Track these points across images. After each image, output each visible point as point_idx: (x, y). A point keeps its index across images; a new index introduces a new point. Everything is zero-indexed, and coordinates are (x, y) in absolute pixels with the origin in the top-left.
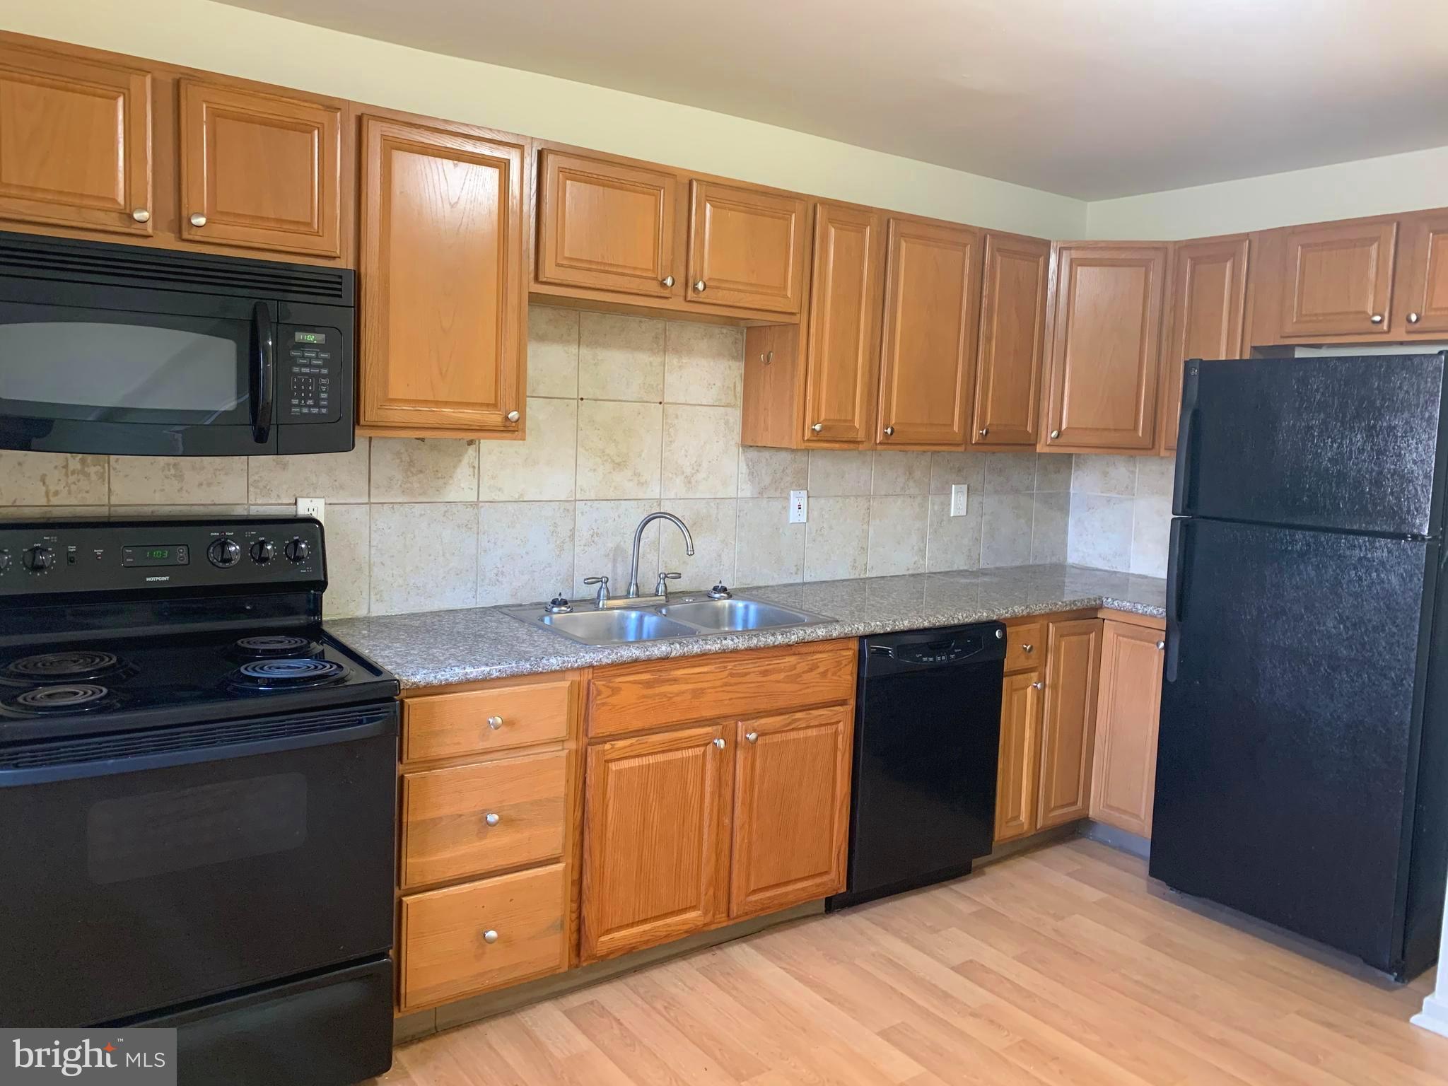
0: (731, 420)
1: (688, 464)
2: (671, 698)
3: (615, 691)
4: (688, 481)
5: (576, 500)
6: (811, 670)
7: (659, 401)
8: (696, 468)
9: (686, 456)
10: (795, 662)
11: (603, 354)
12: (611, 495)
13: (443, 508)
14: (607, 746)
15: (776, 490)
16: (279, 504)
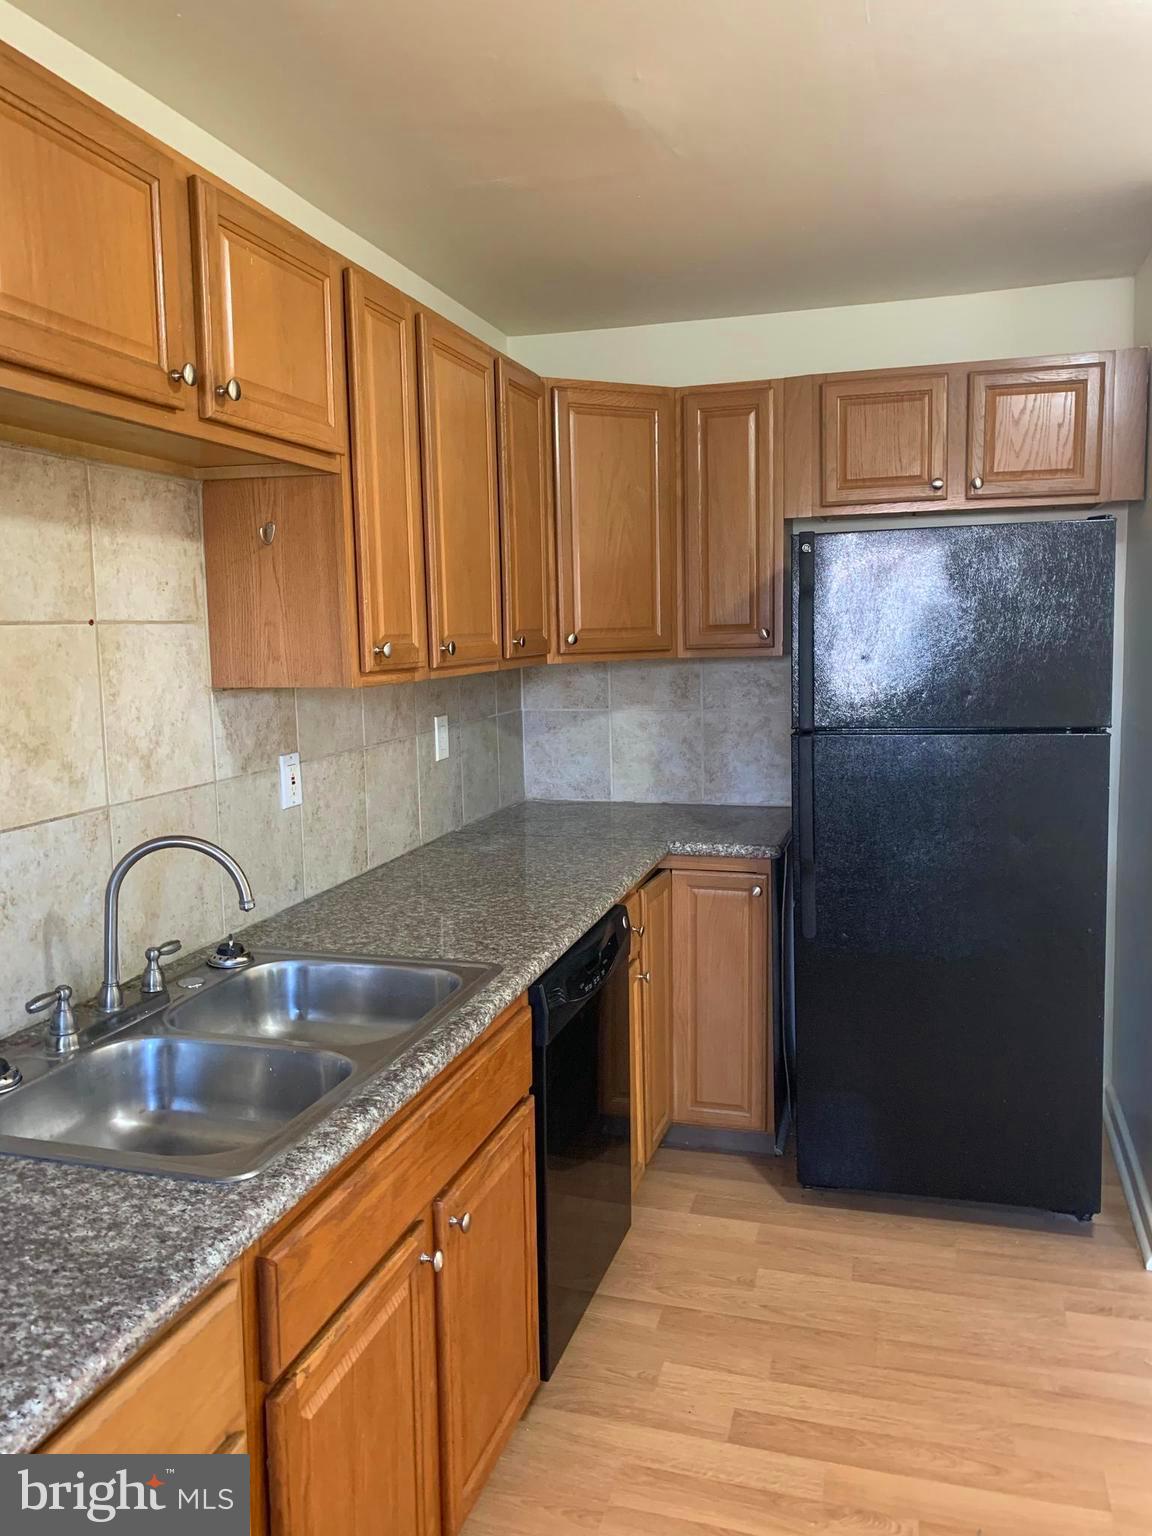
0: (195, 647)
1: (143, 734)
3: (303, 1257)
4: (146, 764)
6: (501, 1065)
7: (89, 619)
8: (154, 738)
9: (139, 719)
10: (487, 1060)
12: (29, 815)
14: (299, 1378)
15: (262, 759)
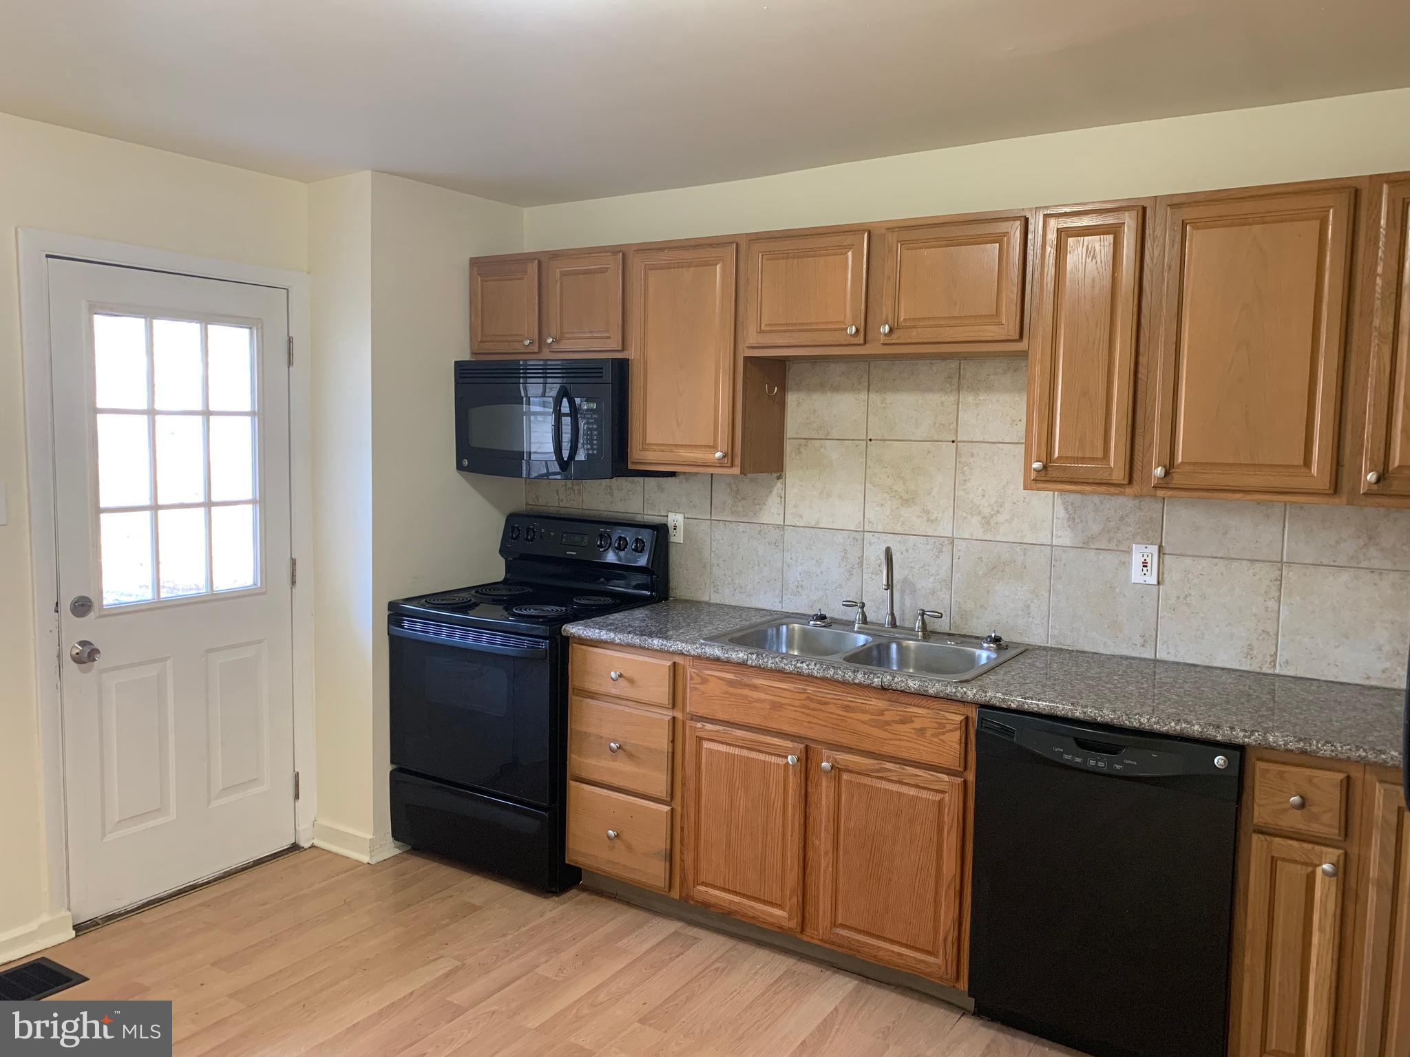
1: (987, 504)
2: (750, 702)
3: (704, 681)
4: (987, 522)
5: (864, 531)
6: (903, 722)
7: (951, 440)
8: (996, 509)
9: (984, 496)
10: (885, 707)
11: (890, 397)
12: (899, 529)
13: (758, 528)
14: (699, 725)
15: (1109, 540)
16: (659, 516)
